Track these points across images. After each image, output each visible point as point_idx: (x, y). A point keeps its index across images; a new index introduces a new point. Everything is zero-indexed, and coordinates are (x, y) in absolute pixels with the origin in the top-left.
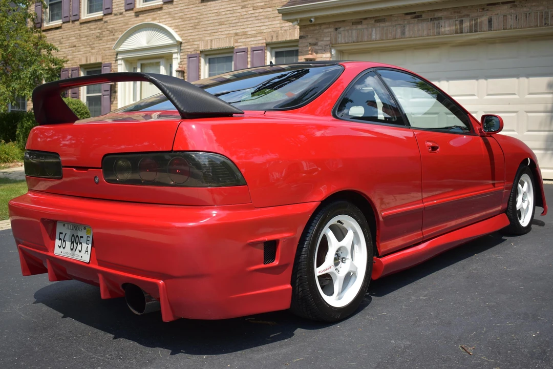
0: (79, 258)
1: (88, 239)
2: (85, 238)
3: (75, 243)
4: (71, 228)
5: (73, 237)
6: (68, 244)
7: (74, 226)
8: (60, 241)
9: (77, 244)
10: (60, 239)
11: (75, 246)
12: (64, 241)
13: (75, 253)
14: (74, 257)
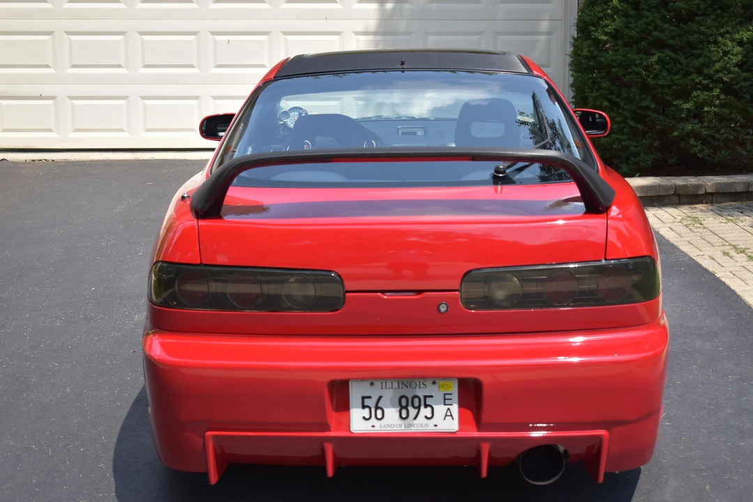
0: (431, 429)
1: (448, 397)
2: (439, 397)
4: (395, 386)
5: (404, 400)
6: (391, 412)
7: (402, 383)
8: (367, 410)
9: (419, 408)
10: (364, 407)
11: (413, 412)
12: (377, 408)
13: (415, 422)
14: (413, 428)
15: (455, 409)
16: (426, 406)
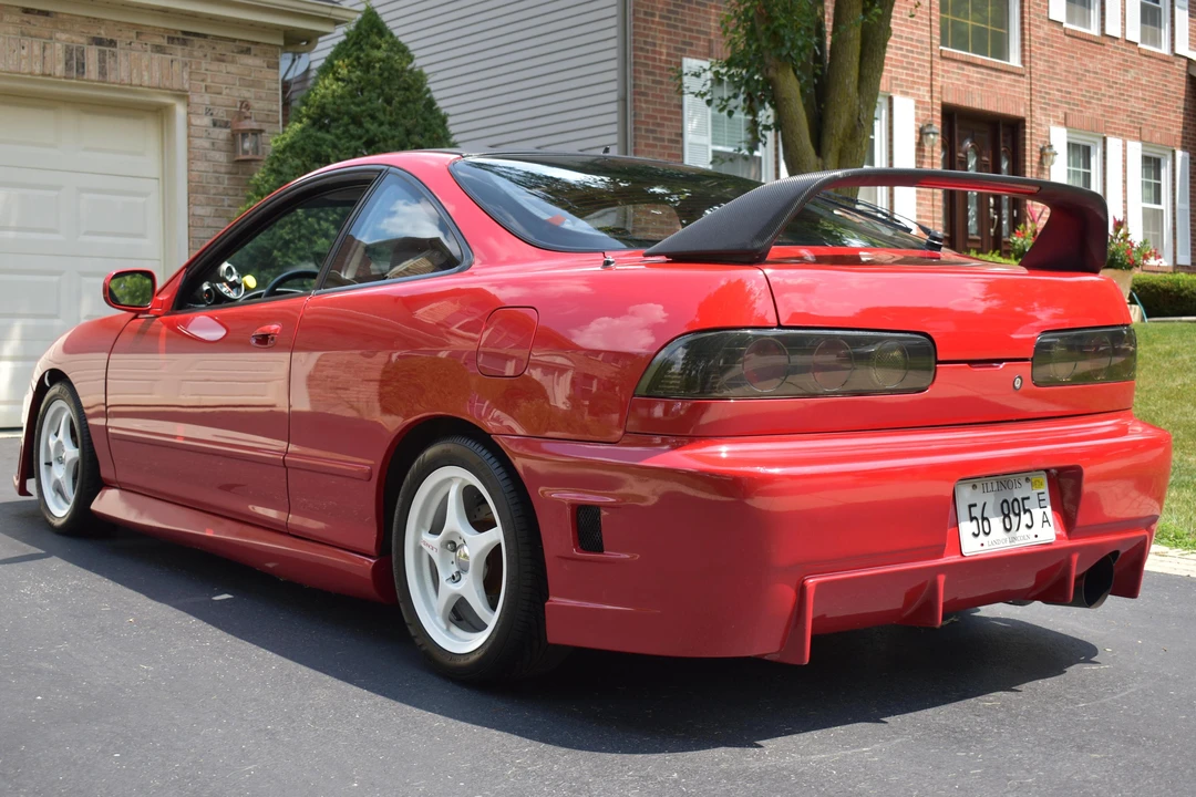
0: (1032, 541)
1: (1041, 497)
2: (1034, 499)
3: (1012, 516)
4: (995, 487)
5: (1005, 505)
6: (996, 523)
7: (1000, 483)
8: (975, 522)
9: (1019, 515)
10: (972, 519)
11: (1015, 520)
12: (984, 519)
13: (1018, 534)
14: (1017, 543)
15: (1049, 510)
16: (1026, 511)
